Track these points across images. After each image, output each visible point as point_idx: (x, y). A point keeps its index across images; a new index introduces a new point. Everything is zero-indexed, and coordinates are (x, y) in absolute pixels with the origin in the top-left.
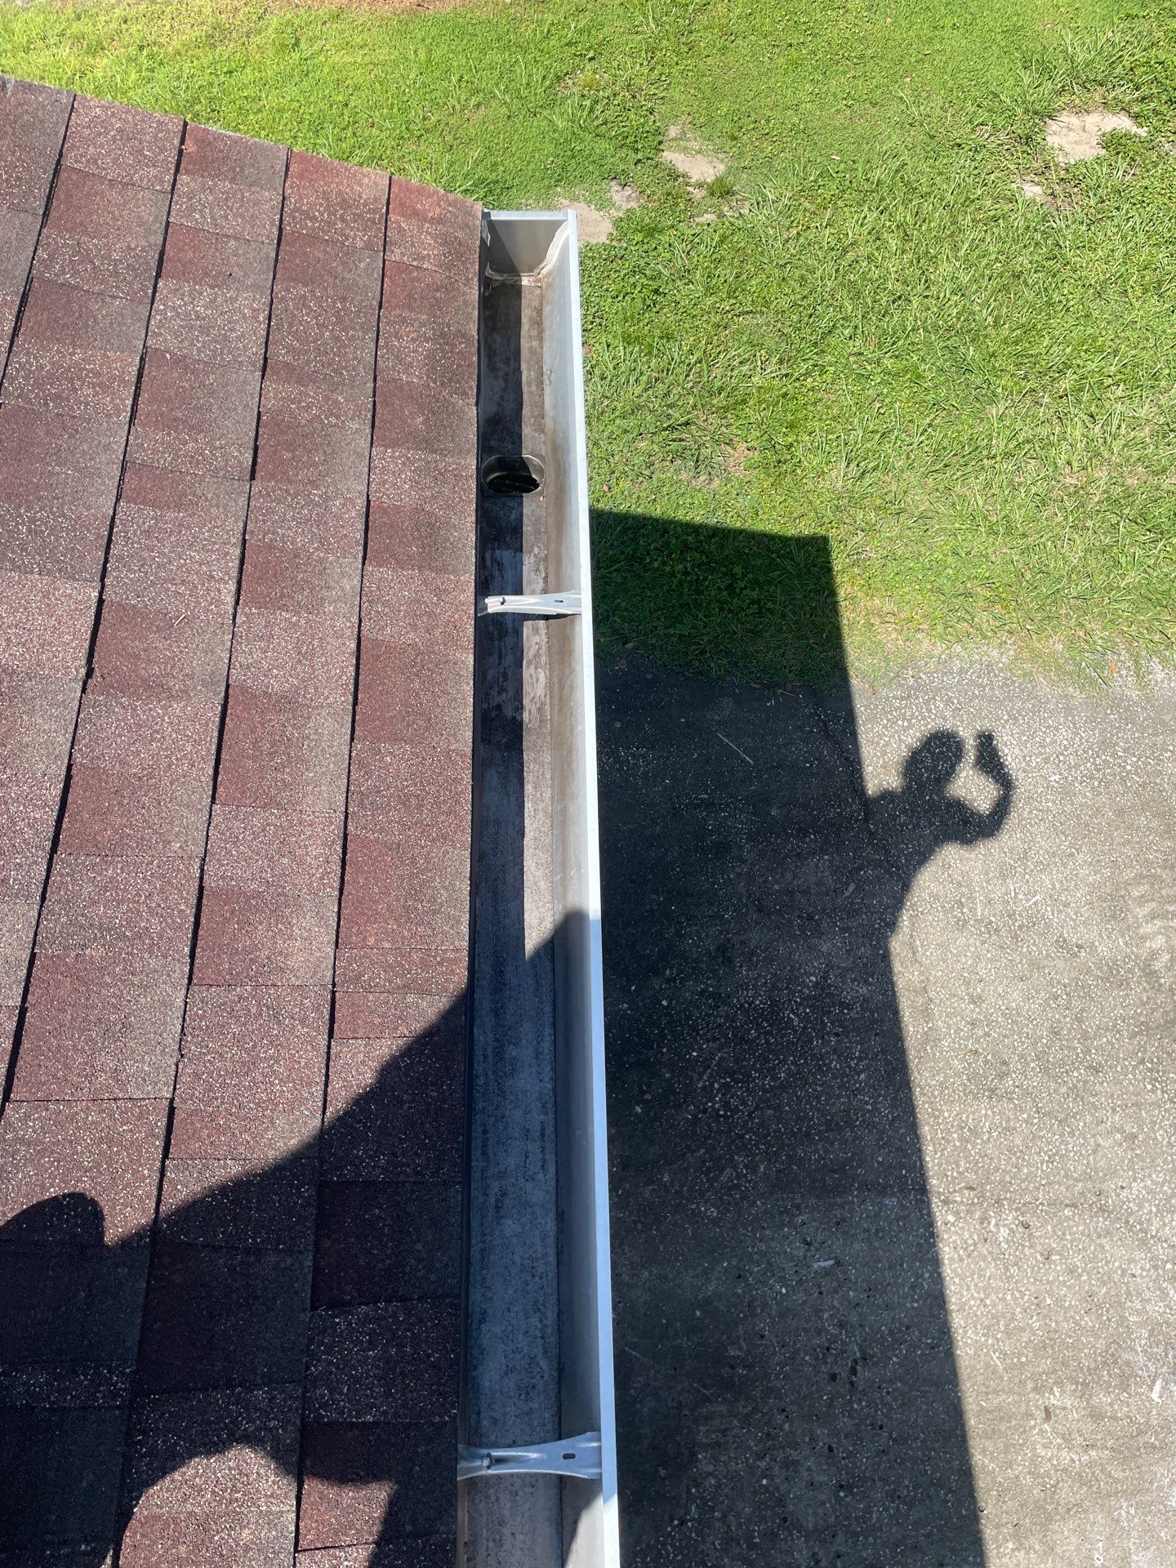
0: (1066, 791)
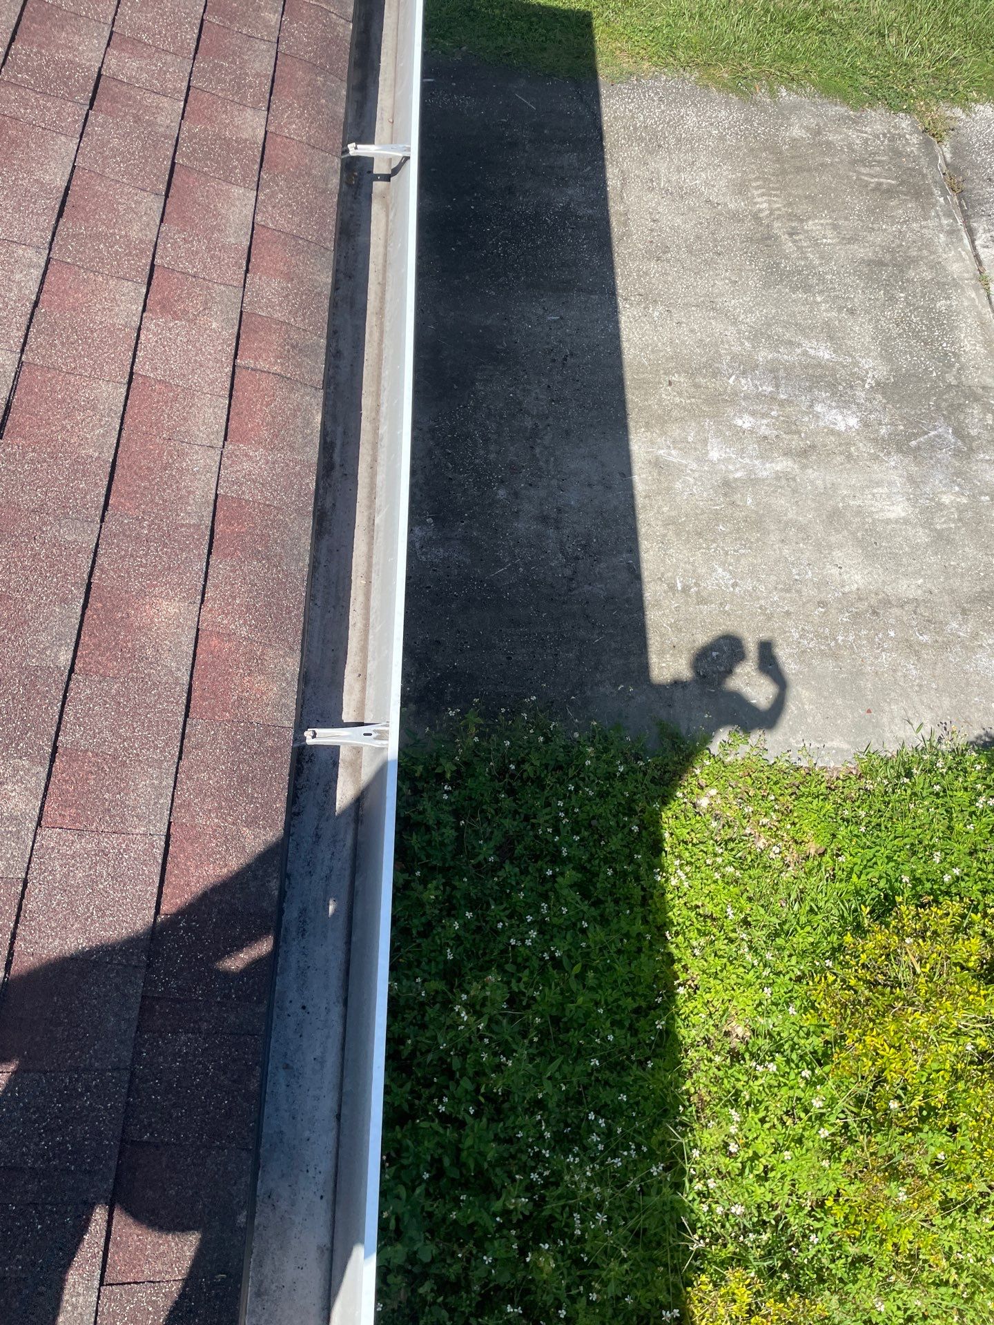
0: (722, 138)
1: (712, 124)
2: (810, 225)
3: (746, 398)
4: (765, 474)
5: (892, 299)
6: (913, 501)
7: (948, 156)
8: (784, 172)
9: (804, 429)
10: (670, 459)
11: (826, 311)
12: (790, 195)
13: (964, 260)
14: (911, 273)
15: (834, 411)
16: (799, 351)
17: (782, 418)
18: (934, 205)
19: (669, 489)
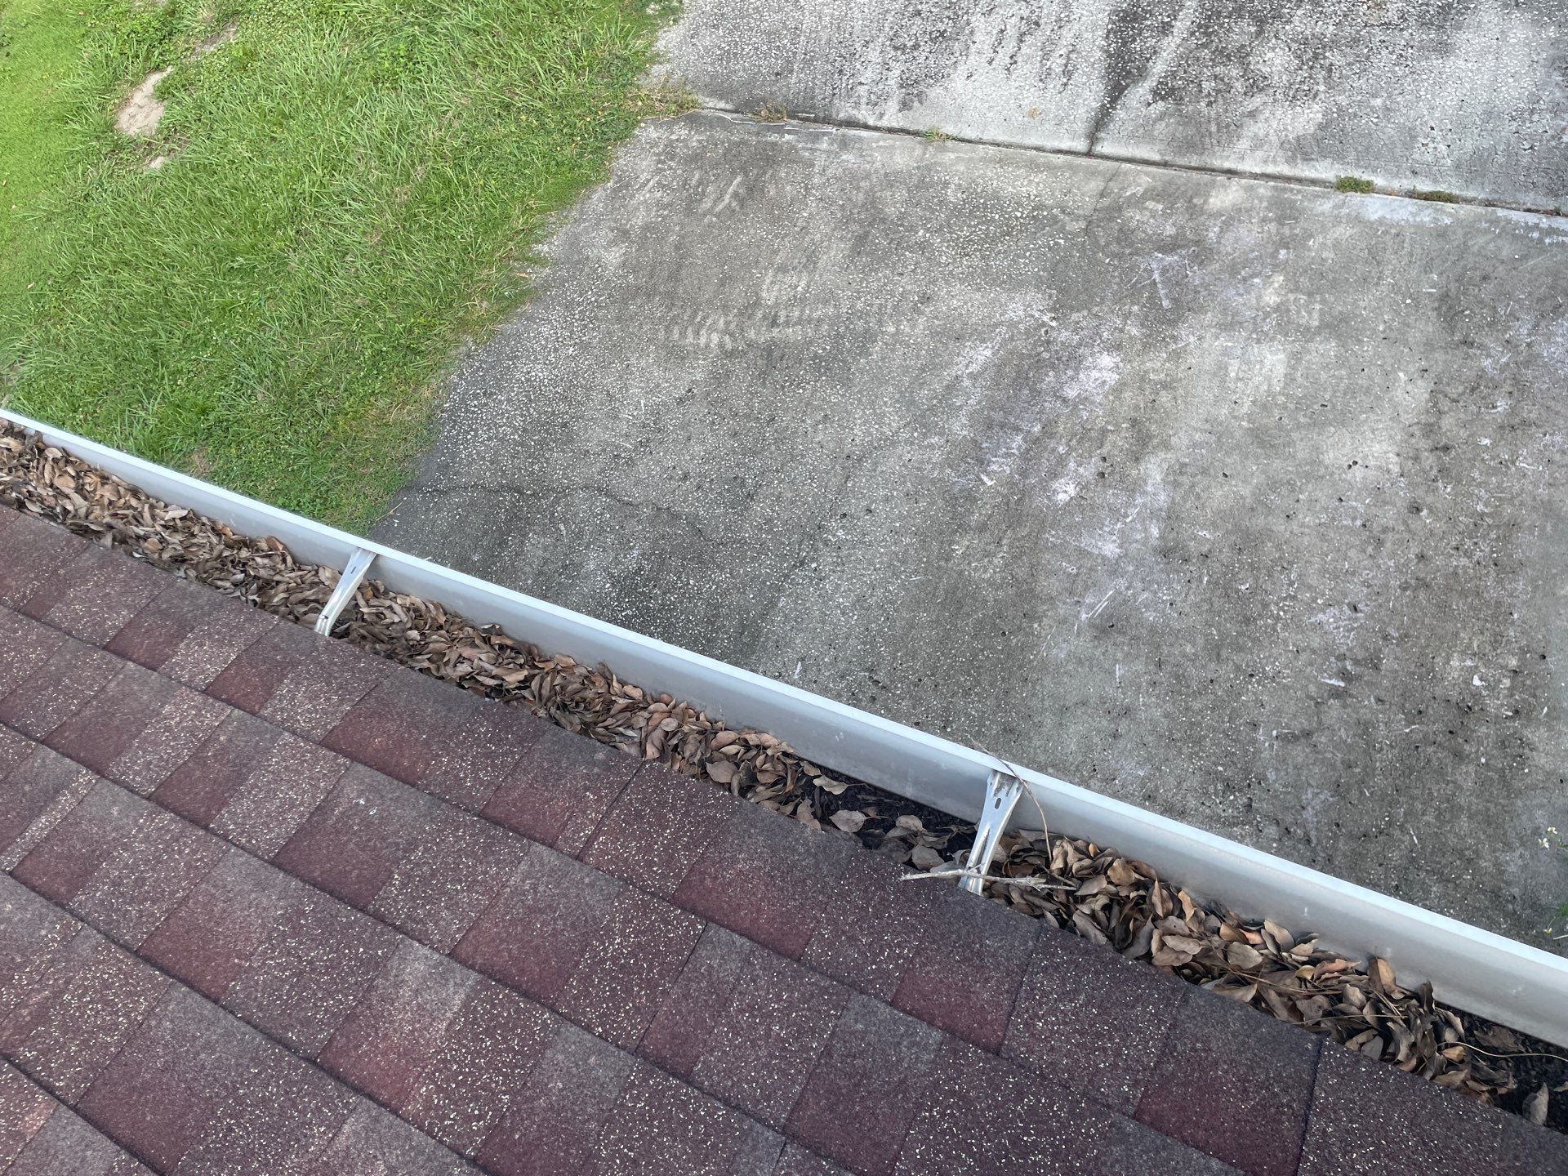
1: (556, 350)
2: (769, 296)
3: (1024, 474)
4: (1162, 497)
5: (923, 246)
6: (1262, 337)
7: (722, 105)
8: (671, 296)
9: (1100, 423)
10: (1100, 608)
11: (913, 327)
12: (709, 302)
13: (892, 147)
14: (891, 211)
15: (1081, 375)
16: (967, 383)
17: (1074, 442)
18: (793, 147)
19: (1152, 629)
